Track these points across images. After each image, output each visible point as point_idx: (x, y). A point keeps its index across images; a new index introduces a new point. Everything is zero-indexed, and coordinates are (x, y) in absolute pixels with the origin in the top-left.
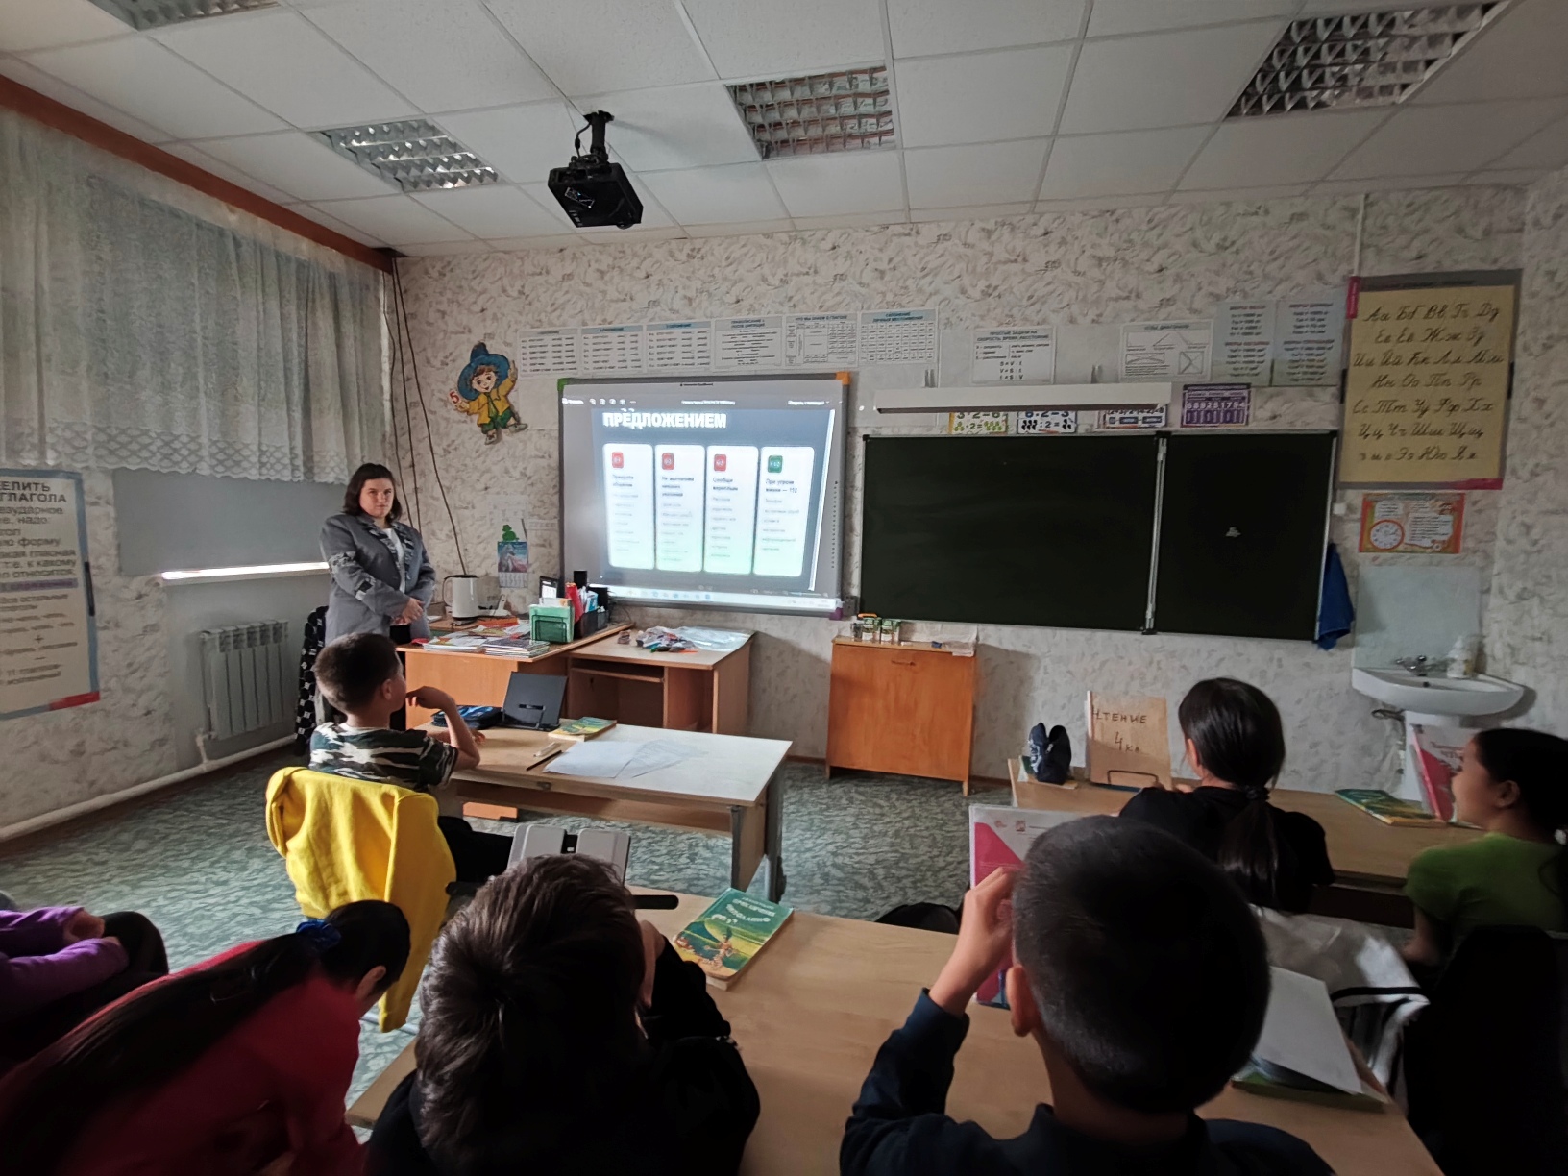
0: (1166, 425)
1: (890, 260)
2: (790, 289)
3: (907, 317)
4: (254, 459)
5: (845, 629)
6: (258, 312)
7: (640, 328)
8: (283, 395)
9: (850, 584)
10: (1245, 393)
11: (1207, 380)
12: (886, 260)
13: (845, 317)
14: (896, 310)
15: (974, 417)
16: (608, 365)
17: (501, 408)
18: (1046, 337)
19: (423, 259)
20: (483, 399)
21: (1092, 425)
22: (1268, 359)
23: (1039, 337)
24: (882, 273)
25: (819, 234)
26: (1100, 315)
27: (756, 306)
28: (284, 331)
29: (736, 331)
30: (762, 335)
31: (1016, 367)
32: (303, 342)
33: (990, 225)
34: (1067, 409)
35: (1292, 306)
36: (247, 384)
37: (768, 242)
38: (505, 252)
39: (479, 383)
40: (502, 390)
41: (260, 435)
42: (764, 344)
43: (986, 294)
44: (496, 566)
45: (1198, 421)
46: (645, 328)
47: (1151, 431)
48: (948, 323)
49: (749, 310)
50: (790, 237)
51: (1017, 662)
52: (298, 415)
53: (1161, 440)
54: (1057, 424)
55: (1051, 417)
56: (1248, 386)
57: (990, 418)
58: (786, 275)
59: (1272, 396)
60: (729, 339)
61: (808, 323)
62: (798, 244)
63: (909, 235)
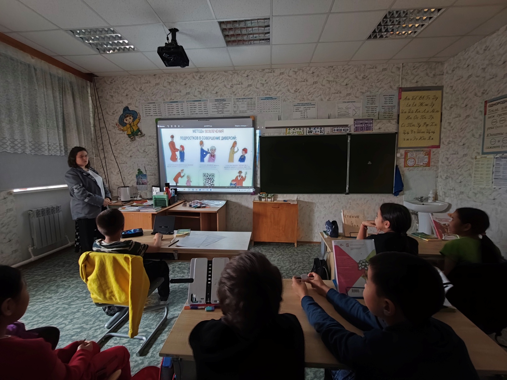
0: (350, 132)
1: (266, 81)
2: (234, 89)
3: (271, 98)
4: (46, 148)
5: (256, 198)
6: (44, 95)
7: (184, 102)
8: (55, 125)
9: (257, 184)
10: (371, 121)
11: (361, 118)
12: (264, 81)
13: (252, 98)
14: (268, 96)
15: (294, 130)
16: (173, 114)
17: (135, 129)
18: (314, 105)
19: (104, 77)
20: (128, 126)
21: (329, 132)
22: (377, 111)
23: (312, 105)
24: (263, 85)
25: (243, 72)
26: (330, 98)
27: (223, 95)
28: (55, 102)
29: (217, 103)
30: (225, 104)
31: (305, 114)
32: (62, 106)
33: (296, 70)
34: (321, 126)
35: (384, 96)
36: (42, 120)
37: (226, 74)
38: (134, 75)
39: (126, 120)
40: (135, 123)
41: (48, 139)
42: (226, 107)
43: (296, 91)
45: (359, 130)
47: (345, 133)
48: (284, 100)
49: (220, 96)
50: (233, 72)
51: (309, 205)
52: (61, 132)
53: (348, 136)
54: (318, 132)
55: (316, 129)
56: (372, 119)
57: (298, 130)
58: (232, 84)
59: (379, 122)
60: (214, 105)
61: (240, 100)
62: (236, 74)
63: (271, 72)
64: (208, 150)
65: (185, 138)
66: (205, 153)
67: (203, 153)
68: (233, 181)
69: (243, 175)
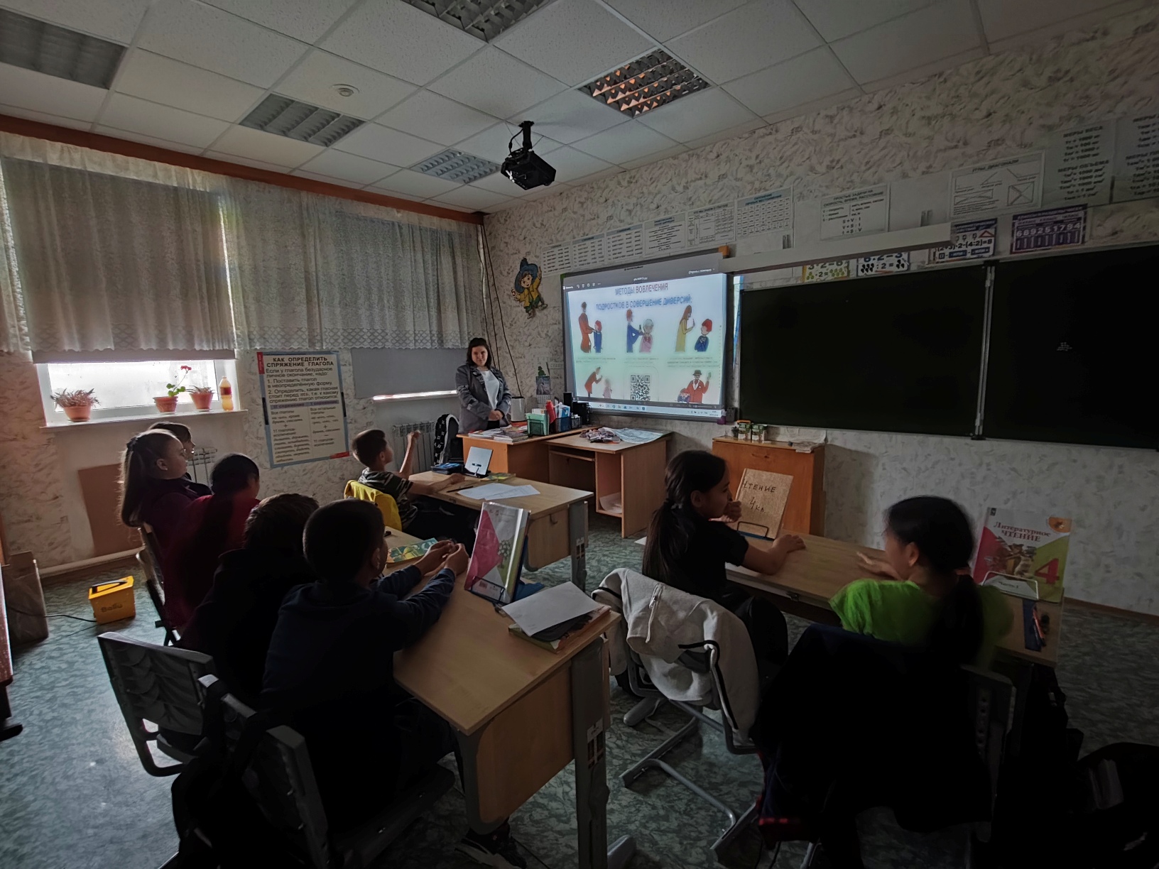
0: (993, 255)
1: (757, 157)
2: (690, 192)
3: (770, 197)
4: (412, 338)
5: (728, 429)
6: (411, 261)
7: (602, 236)
8: (425, 304)
9: (733, 399)
10: (1081, 214)
11: (1038, 208)
12: (754, 158)
13: (726, 205)
14: (762, 193)
15: (822, 267)
16: (586, 262)
17: (535, 297)
18: (881, 193)
19: (496, 213)
20: (526, 291)
21: (923, 262)
22: (1107, 177)
23: (875, 194)
24: (751, 167)
25: (708, 148)
26: (930, 167)
27: (669, 208)
29: (657, 228)
30: (673, 228)
31: (856, 223)
32: (435, 273)
33: (833, 112)
34: (899, 251)
35: (1136, 120)
36: (407, 301)
37: (676, 162)
38: (534, 201)
39: (524, 282)
40: (535, 285)
41: (414, 325)
42: (674, 234)
43: (830, 168)
44: (536, 391)
45: (1028, 247)
46: (605, 235)
47: (980, 261)
48: (801, 197)
49: (665, 212)
50: (689, 155)
51: (860, 459)
52: (434, 313)
53: (989, 268)
54: (891, 265)
55: (886, 260)
56: (1085, 207)
57: (835, 267)
58: (687, 183)
59: (1112, 213)
60: (653, 234)
61: (701, 214)
62: (695, 158)
63: (770, 134)
64: (640, 328)
65: (603, 307)
66: (634, 335)
67: (632, 334)
68: (683, 391)
69: (703, 379)
